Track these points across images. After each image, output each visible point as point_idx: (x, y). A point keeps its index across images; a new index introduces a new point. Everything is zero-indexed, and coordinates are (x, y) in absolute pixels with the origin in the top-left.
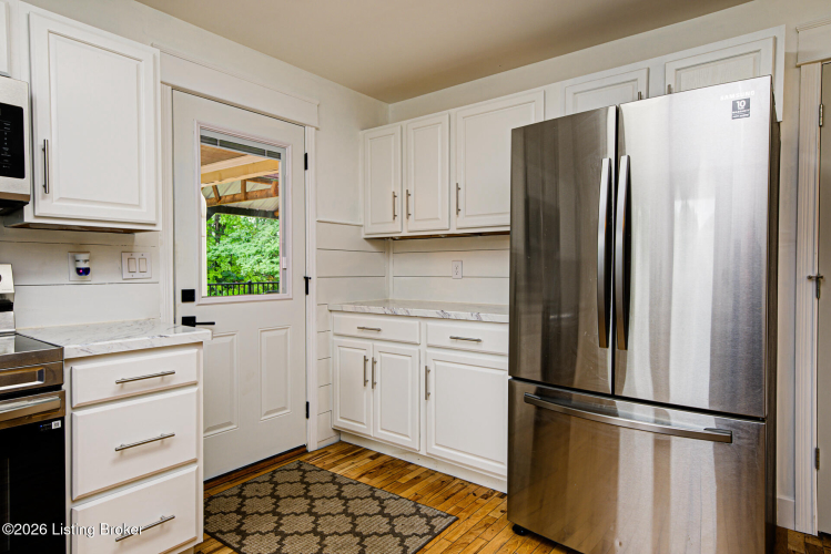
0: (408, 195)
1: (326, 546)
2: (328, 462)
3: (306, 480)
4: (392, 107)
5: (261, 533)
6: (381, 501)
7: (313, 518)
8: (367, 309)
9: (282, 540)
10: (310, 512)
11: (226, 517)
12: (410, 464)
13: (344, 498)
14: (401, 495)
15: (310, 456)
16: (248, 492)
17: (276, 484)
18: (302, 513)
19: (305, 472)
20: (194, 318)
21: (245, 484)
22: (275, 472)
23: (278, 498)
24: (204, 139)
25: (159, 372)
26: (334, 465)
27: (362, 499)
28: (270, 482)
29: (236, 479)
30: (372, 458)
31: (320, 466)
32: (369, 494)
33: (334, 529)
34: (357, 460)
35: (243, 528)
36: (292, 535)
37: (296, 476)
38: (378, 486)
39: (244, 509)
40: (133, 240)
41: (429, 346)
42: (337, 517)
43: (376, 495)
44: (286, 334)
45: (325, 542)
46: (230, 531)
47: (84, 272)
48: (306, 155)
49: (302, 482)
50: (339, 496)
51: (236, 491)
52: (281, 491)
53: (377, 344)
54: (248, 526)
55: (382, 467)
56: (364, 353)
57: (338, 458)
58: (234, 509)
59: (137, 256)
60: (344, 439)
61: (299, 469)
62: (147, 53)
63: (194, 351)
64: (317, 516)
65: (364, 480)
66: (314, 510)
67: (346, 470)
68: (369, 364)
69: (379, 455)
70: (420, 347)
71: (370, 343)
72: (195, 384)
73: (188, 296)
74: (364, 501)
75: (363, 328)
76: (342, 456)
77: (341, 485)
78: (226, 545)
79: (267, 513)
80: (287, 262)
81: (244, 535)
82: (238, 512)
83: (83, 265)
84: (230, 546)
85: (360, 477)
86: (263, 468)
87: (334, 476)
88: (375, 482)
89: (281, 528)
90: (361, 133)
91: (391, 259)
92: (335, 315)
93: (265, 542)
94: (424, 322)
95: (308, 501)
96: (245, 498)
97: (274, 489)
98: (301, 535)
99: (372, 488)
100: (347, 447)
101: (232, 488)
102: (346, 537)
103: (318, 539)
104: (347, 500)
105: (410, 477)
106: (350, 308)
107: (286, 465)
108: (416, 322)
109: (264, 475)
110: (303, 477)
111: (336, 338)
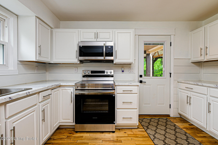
0: (207, 48)
1: (166, 140)
2: (175, 121)
3: (167, 123)
4: (203, 22)
5: (152, 130)
6: (187, 137)
7: (165, 132)
8: (188, 82)
9: (156, 133)
10: (165, 130)
11: (146, 123)
12: (204, 132)
13: (176, 131)
14: (196, 138)
15: (170, 118)
16: (152, 120)
17: (159, 121)
18: (163, 130)
19: (167, 121)
20: (142, 81)
21: (152, 118)
22: (160, 118)
23: (158, 124)
24: (145, 44)
25: (130, 90)
26: (176, 122)
27: (181, 134)
28: (158, 120)
29: (151, 116)
30: (189, 125)
31: (172, 121)
32: (184, 133)
33: (170, 137)
34: (185, 123)
35: (148, 127)
36: (158, 133)
37: (165, 121)
38: (189, 133)
39: (150, 123)
40: (131, 65)
41: (211, 96)
42: (172, 135)
43: (186, 135)
44: (164, 87)
45: (166, 139)
46: (146, 126)
47: (123, 71)
48: (171, 43)
49: (166, 123)
50: (174, 130)
51: (150, 119)
52: (160, 123)
53: (191, 93)
54: (149, 127)
55: (192, 128)
56: (187, 94)
57: (178, 121)
58: (148, 122)
59: (132, 68)
60: (182, 117)
61: (166, 120)
62: (132, 31)
63: (137, 87)
64: (166, 132)
65: (184, 129)
66: (166, 130)
67: (179, 125)
68: (189, 98)
69: (192, 125)
70: (207, 96)
71: (189, 92)
72: (137, 94)
73: (141, 76)
74: (181, 135)
75: (187, 88)
76: (180, 121)
77: (176, 128)
78: (144, 128)
79: (155, 126)
80: (165, 69)
81: (148, 128)
82: (149, 123)
83: (123, 70)
84: (144, 129)
85: (183, 128)
86: (157, 116)
87: (175, 125)
88: (188, 131)
89: (156, 131)
90: (190, 33)
91: (202, 68)
92: (179, 83)
93: (152, 132)
94: (209, 88)
95: (165, 128)
96: (151, 121)
97: (158, 122)
98: (160, 134)
99: (186, 133)
100: (182, 119)
101: (149, 118)
102: (172, 140)
103: (164, 137)
104: (176, 132)
105: (202, 135)
106: (183, 82)
107: (163, 118)
108: (206, 88)
109: (157, 118)
110: (166, 122)
111: (179, 89)
